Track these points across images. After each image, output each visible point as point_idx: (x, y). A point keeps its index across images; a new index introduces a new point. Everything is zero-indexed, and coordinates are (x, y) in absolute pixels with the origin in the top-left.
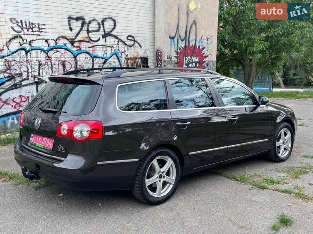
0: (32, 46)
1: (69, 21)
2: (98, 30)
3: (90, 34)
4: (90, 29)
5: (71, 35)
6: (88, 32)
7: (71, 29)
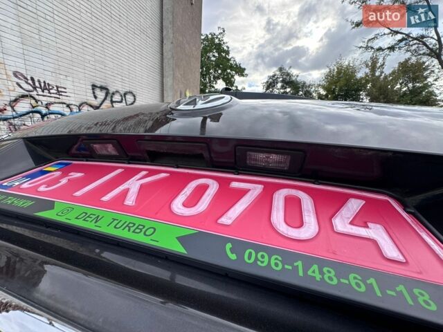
0: (49, 110)
1: (93, 89)
2: (121, 102)
3: (114, 104)
4: (114, 100)
5: (96, 103)
6: (112, 102)
7: (95, 97)
